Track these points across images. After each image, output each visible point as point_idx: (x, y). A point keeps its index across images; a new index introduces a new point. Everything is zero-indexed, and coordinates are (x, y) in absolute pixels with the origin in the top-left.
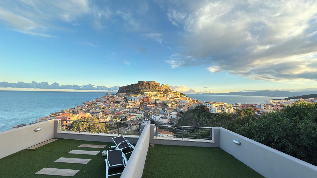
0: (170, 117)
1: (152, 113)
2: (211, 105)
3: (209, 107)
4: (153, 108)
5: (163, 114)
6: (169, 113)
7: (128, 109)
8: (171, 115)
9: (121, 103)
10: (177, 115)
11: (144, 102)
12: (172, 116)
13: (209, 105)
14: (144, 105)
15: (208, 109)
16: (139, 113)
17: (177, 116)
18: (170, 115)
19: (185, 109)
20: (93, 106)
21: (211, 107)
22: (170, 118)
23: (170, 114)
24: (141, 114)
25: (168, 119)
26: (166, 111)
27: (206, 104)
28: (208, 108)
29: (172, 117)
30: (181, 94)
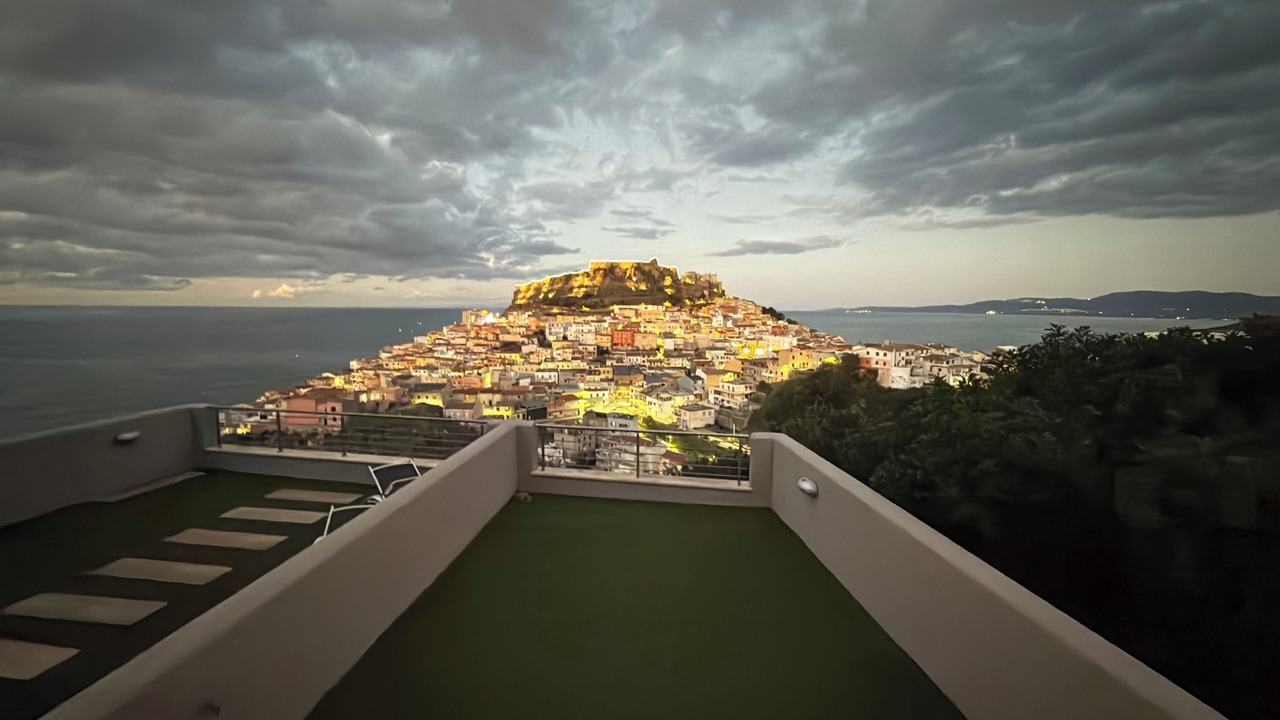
0: (715, 403)
1: (645, 386)
2: (885, 355)
3: (877, 363)
4: (650, 368)
5: (690, 392)
6: (711, 389)
7: (553, 374)
8: (720, 397)
9: (525, 349)
10: (746, 396)
11: (616, 345)
12: (723, 401)
13: (877, 354)
14: (616, 356)
15: (875, 372)
16: (596, 390)
17: (746, 400)
18: (717, 396)
19: (779, 374)
20: (421, 362)
21: (885, 364)
22: (717, 408)
23: (717, 392)
24: (600, 393)
25: (707, 411)
26: (700, 382)
27: (868, 353)
28: (874, 366)
29: (726, 404)
30: (765, 311)
